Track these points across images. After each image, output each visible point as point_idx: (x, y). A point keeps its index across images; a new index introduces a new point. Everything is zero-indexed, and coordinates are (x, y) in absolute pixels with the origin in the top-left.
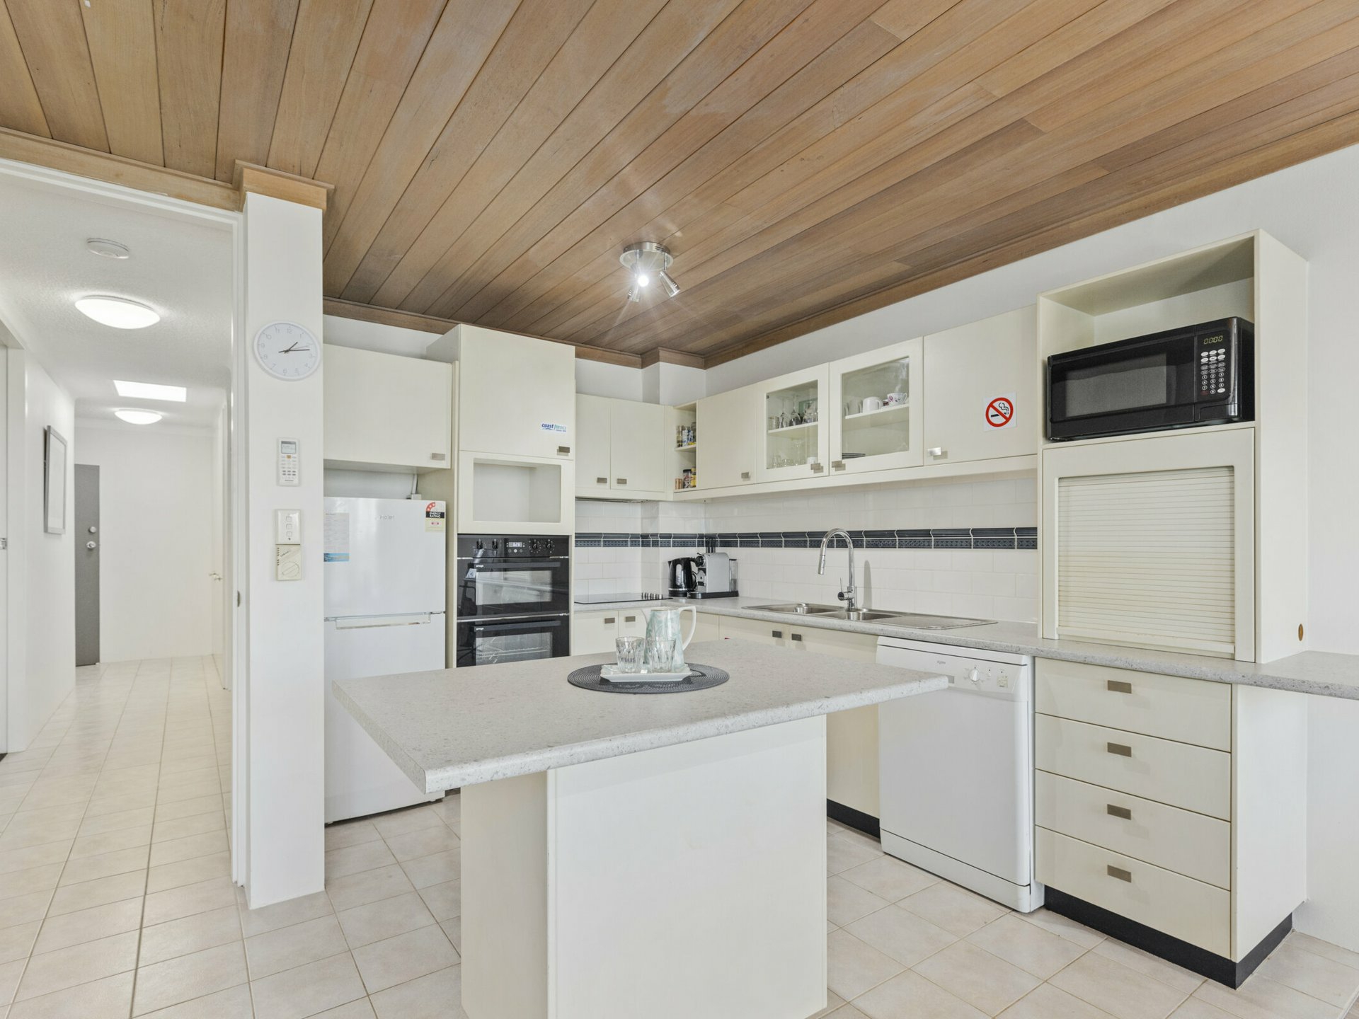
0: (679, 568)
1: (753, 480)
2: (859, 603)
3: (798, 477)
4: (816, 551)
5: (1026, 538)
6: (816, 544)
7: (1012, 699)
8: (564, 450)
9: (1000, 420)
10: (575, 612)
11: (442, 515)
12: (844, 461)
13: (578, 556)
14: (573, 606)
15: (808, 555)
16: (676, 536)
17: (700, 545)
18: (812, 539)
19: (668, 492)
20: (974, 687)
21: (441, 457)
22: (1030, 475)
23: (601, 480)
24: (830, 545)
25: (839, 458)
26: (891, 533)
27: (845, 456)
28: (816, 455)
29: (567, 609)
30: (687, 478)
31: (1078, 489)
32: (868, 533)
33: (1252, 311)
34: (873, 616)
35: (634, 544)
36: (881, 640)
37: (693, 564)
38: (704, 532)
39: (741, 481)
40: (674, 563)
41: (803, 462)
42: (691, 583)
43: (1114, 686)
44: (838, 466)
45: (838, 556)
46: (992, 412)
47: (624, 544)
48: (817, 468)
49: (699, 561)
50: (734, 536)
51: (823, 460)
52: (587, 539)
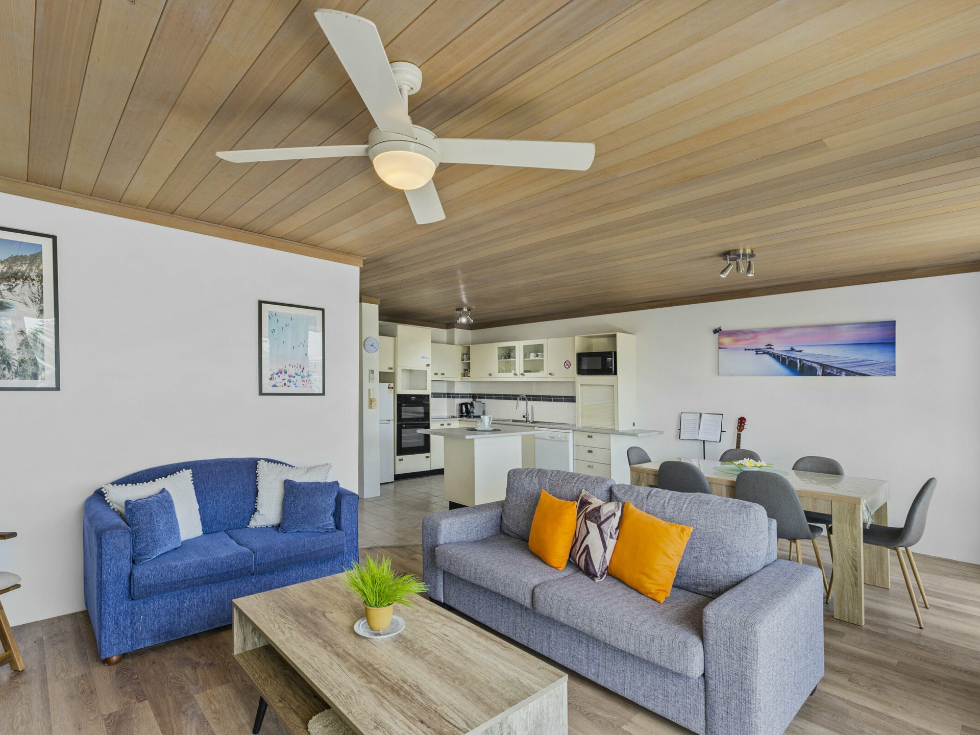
0: (464, 406)
1: (493, 376)
2: (530, 419)
3: (509, 377)
4: (515, 402)
5: (572, 399)
6: (516, 399)
7: (568, 441)
8: (428, 365)
9: (567, 367)
10: (432, 421)
11: (392, 388)
12: (524, 373)
13: (432, 401)
14: (431, 420)
15: (512, 403)
16: (461, 394)
17: (470, 397)
18: (514, 397)
19: (458, 378)
20: (559, 439)
21: (391, 368)
22: (574, 383)
23: (436, 374)
24: (520, 400)
25: (523, 372)
26: (539, 396)
27: (525, 371)
28: (515, 370)
29: (429, 420)
30: (466, 372)
31: (585, 388)
32: (533, 396)
33: (616, 350)
34: (534, 422)
35: (444, 397)
36: (535, 428)
37: (468, 405)
38: (471, 393)
39: (489, 376)
40: (461, 405)
41: (510, 372)
42: (468, 412)
43: (589, 437)
44: (522, 375)
45: (522, 404)
46: (566, 364)
47: (440, 397)
48: (515, 375)
49: (472, 404)
50: (484, 395)
51: (517, 372)
52: (436, 395)
